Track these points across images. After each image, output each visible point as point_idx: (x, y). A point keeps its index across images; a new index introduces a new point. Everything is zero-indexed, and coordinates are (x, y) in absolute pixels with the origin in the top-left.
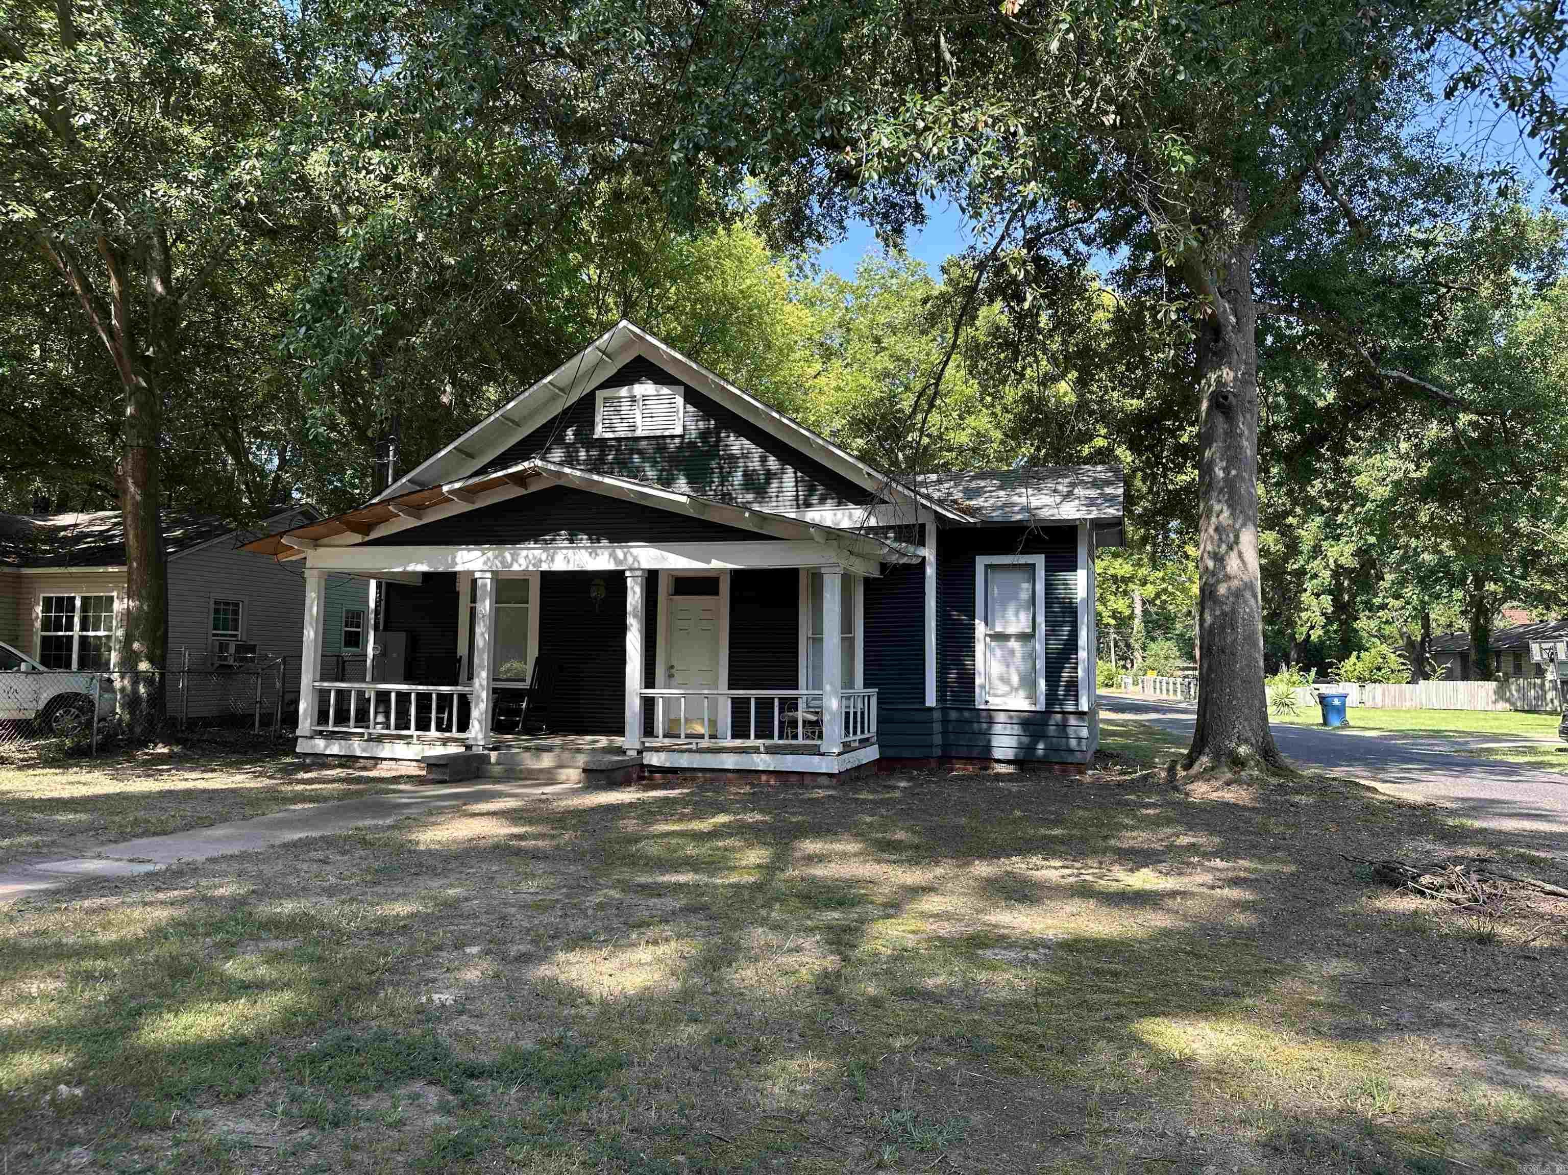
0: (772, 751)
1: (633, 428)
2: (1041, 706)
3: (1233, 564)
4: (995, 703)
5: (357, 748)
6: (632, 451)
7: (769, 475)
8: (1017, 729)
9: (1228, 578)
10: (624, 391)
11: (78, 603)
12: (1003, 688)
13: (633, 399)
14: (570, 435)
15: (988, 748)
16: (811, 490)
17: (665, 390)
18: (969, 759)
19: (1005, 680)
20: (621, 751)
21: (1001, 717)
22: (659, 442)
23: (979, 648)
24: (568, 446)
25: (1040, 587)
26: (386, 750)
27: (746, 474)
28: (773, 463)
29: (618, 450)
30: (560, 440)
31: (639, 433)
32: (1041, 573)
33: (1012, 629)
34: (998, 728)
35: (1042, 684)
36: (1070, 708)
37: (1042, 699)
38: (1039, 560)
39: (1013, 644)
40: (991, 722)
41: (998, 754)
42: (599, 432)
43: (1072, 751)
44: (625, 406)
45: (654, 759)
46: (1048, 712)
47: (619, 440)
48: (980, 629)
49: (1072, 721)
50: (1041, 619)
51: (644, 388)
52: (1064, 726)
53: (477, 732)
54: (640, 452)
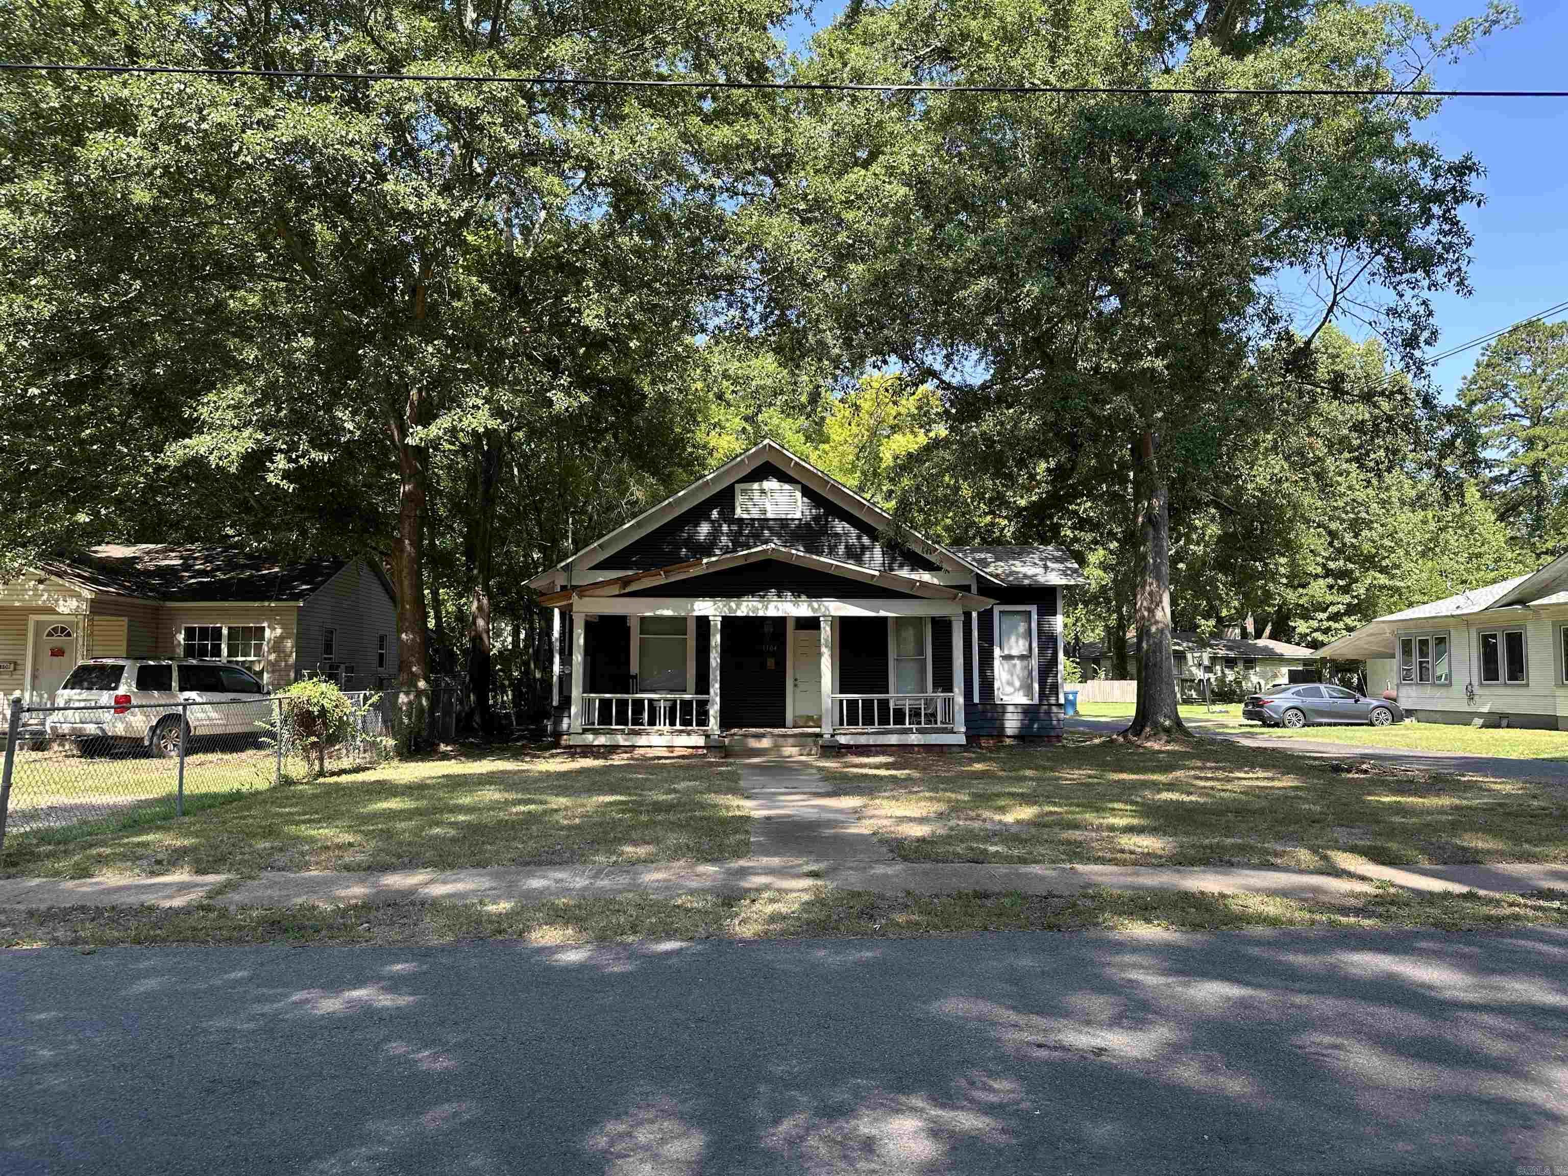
0: (920, 731)
1: (764, 512)
2: (1036, 701)
3: (1159, 615)
4: (1007, 700)
5: (621, 740)
6: (763, 528)
7: (864, 548)
8: (1020, 717)
9: (1157, 622)
10: (756, 486)
11: (225, 631)
12: (1009, 689)
13: (763, 492)
14: (715, 514)
15: (1003, 728)
16: (893, 560)
17: (787, 486)
18: (991, 736)
19: (1010, 683)
20: (820, 735)
21: (1010, 709)
22: (783, 523)
23: (997, 663)
24: (712, 522)
25: (1034, 625)
26: (642, 740)
27: (847, 547)
28: (866, 540)
29: (753, 526)
30: (708, 519)
31: (770, 515)
32: (1035, 617)
33: (1014, 652)
34: (1008, 716)
35: (1036, 686)
36: (1053, 701)
37: (1036, 695)
38: (1033, 609)
39: (1017, 662)
40: (1004, 712)
41: (1009, 732)
42: (739, 513)
43: (1054, 728)
44: (757, 495)
45: (843, 740)
46: (1040, 705)
47: (753, 520)
48: (997, 652)
49: (1054, 709)
50: (1035, 645)
51: (771, 484)
52: (1048, 713)
53: (713, 724)
54: (769, 529)
